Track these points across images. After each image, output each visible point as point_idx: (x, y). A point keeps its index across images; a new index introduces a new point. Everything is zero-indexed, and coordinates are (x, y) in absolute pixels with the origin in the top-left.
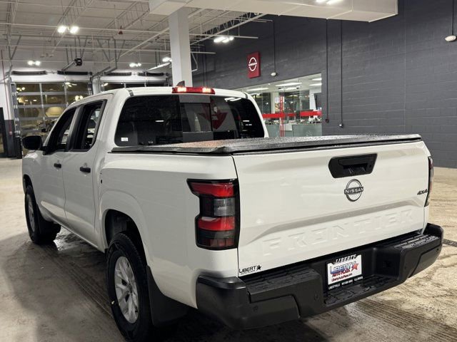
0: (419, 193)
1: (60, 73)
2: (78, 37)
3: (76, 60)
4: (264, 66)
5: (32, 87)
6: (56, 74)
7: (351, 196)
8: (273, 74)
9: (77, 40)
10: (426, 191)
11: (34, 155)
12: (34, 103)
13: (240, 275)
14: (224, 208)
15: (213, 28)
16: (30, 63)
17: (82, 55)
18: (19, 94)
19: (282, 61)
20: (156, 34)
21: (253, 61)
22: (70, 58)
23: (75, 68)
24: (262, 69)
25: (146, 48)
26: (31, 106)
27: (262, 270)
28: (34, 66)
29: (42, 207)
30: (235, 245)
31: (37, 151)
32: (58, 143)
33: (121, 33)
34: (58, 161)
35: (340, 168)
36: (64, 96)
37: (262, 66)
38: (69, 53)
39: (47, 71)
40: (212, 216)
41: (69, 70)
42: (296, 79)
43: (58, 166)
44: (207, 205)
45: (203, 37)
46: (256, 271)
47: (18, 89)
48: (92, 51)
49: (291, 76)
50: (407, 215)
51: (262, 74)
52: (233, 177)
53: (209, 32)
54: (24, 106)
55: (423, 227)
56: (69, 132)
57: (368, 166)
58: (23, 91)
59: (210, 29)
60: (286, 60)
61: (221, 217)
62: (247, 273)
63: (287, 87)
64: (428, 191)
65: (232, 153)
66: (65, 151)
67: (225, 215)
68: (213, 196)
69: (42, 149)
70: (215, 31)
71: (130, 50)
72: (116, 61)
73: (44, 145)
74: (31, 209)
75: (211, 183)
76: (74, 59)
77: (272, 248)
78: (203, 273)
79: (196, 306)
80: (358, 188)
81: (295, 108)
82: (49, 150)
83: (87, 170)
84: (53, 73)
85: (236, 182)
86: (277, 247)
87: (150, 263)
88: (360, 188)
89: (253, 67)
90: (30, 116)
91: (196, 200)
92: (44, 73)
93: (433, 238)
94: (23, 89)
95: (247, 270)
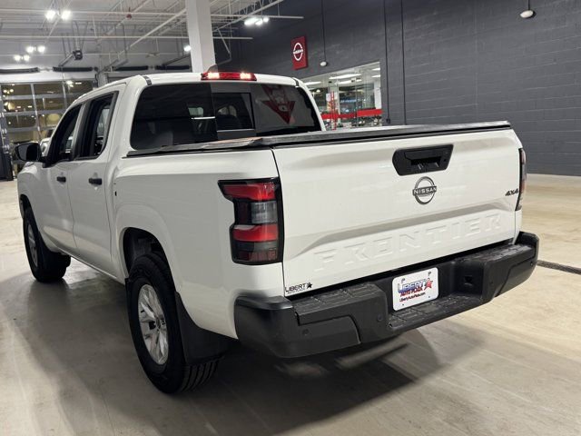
0: (508, 194)
1: (56, 69)
2: (74, 23)
3: (74, 53)
4: (311, 54)
5: (23, 89)
6: (51, 72)
7: (421, 199)
8: (323, 64)
9: (75, 27)
10: (516, 192)
11: (32, 169)
12: (28, 109)
13: (287, 295)
14: (264, 215)
15: (247, 6)
16: (17, 58)
17: (81, 45)
18: (7, 98)
19: (333, 46)
20: (172, 16)
21: (298, 48)
22: (68, 51)
23: (74, 63)
24: (309, 58)
25: (163, 35)
26: (25, 113)
27: (313, 288)
28: (23, 62)
29: (46, 233)
30: (280, 259)
31: (36, 163)
32: (61, 152)
33: (129, 16)
34: (62, 173)
35: (407, 163)
36: (63, 98)
37: (309, 53)
38: (66, 43)
39: (40, 67)
40: (249, 223)
41: (67, 65)
42: (352, 70)
43: (62, 180)
44: (244, 211)
45: (236, 18)
46: (306, 289)
47: (5, 91)
48: (96, 40)
49: (345, 66)
50: (493, 221)
51: (310, 64)
52: (274, 175)
53: (242, 12)
54: (17, 113)
55: (515, 236)
56: (73, 138)
57: (442, 160)
58: (11, 94)
59: (243, 8)
60: (338, 45)
61: (261, 224)
62: (295, 292)
63: (341, 80)
64: (520, 191)
65: (272, 146)
66: (70, 160)
67: (266, 221)
68: (249, 199)
69: (42, 160)
70: (249, 10)
71: (142, 38)
72: (126, 52)
73: (43, 154)
74: (32, 241)
75: (245, 183)
76: (72, 51)
77: (325, 261)
78: (242, 294)
79: (236, 336)
80: (429, 188)
81: (354, 106)
82: (50, 161)
83: (97, 182)
84: (48, 70)
85: (277, 181)
86: (331, 260)
87: (178, 289)
88: (432, 187)
89: (298, 55)
90: (24, 126)
91: (229, 206)
92: (36, 70)
93: (526, 248)
94: (12, 91)
95: (294, 288)
